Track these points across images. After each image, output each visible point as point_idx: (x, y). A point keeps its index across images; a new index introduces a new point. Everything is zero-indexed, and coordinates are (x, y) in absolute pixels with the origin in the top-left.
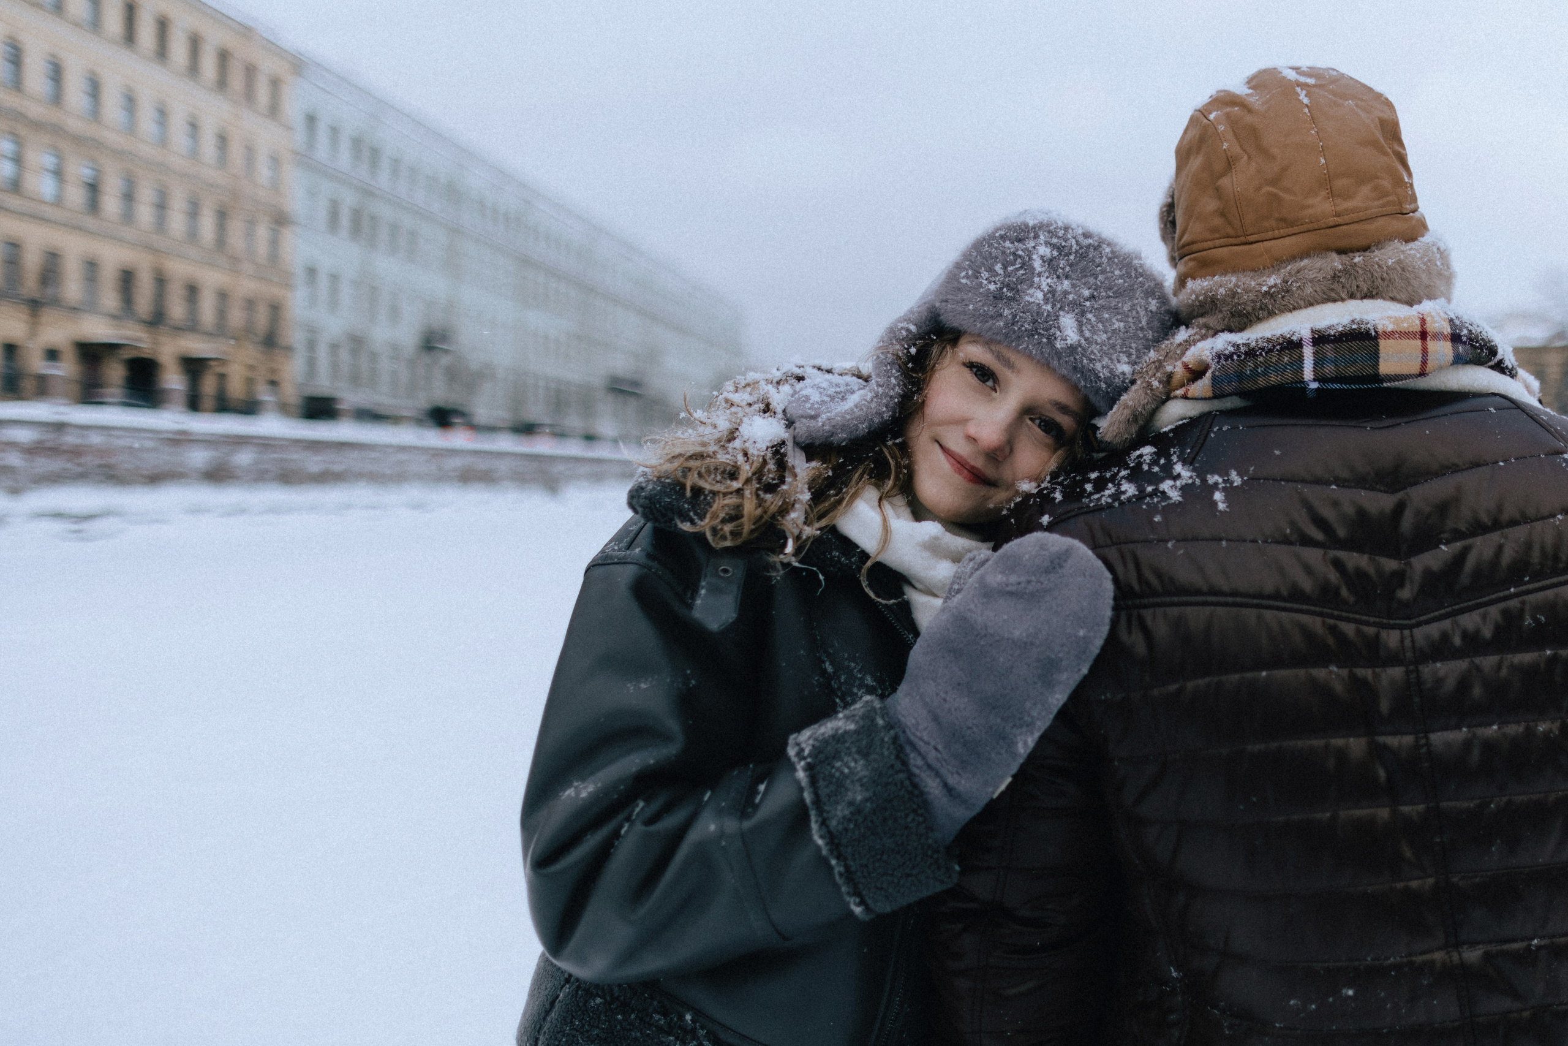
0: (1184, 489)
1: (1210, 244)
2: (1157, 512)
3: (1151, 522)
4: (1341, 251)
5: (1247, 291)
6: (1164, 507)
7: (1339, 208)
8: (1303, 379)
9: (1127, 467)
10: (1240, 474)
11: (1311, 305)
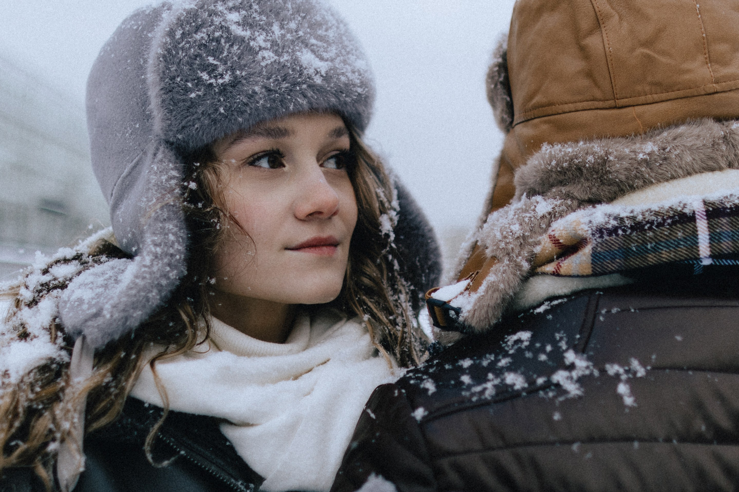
0: (581, 381)
1: (571, 106)
2: (555, 409)
3: (550, 419)
4: (719, 119)
5: (620, 158)
6: (561, 403)
7: (718, 75)
8: (699, 255)
9: (506, 355)
10: (643, 364)
11: (689, 174)
